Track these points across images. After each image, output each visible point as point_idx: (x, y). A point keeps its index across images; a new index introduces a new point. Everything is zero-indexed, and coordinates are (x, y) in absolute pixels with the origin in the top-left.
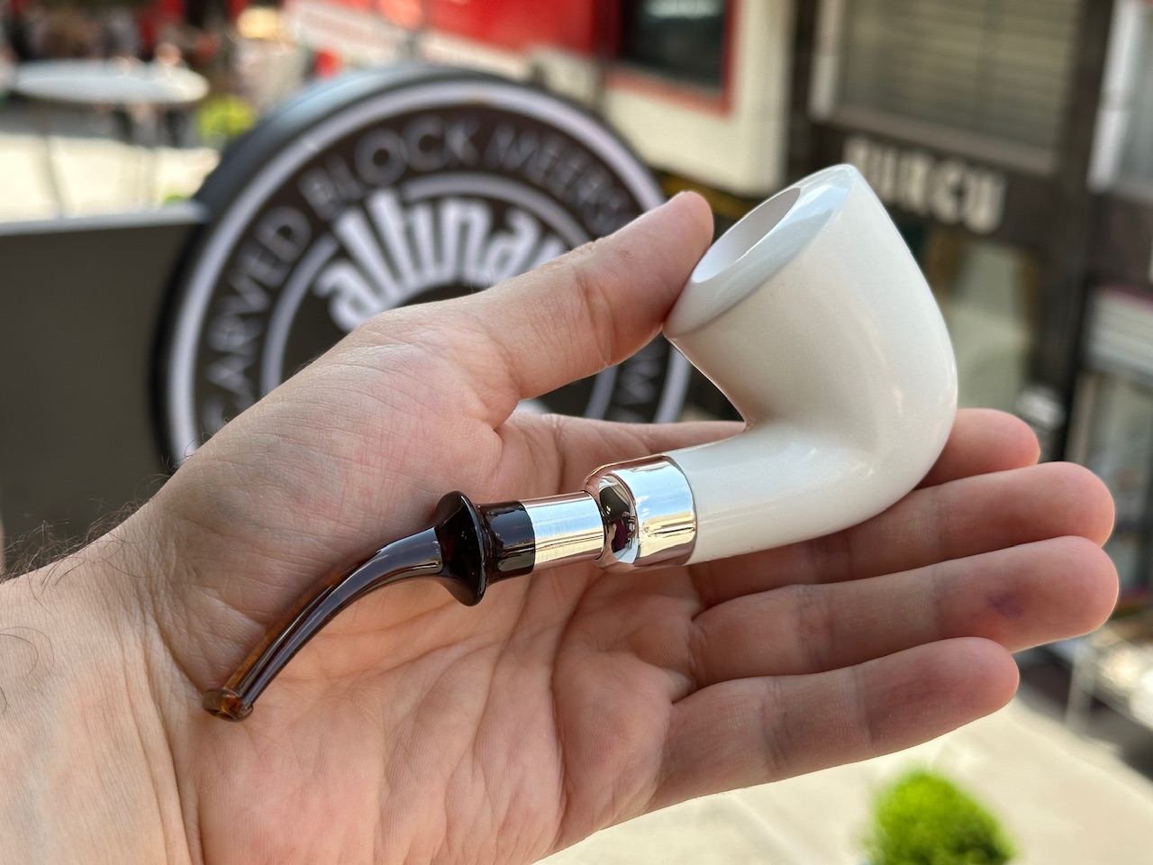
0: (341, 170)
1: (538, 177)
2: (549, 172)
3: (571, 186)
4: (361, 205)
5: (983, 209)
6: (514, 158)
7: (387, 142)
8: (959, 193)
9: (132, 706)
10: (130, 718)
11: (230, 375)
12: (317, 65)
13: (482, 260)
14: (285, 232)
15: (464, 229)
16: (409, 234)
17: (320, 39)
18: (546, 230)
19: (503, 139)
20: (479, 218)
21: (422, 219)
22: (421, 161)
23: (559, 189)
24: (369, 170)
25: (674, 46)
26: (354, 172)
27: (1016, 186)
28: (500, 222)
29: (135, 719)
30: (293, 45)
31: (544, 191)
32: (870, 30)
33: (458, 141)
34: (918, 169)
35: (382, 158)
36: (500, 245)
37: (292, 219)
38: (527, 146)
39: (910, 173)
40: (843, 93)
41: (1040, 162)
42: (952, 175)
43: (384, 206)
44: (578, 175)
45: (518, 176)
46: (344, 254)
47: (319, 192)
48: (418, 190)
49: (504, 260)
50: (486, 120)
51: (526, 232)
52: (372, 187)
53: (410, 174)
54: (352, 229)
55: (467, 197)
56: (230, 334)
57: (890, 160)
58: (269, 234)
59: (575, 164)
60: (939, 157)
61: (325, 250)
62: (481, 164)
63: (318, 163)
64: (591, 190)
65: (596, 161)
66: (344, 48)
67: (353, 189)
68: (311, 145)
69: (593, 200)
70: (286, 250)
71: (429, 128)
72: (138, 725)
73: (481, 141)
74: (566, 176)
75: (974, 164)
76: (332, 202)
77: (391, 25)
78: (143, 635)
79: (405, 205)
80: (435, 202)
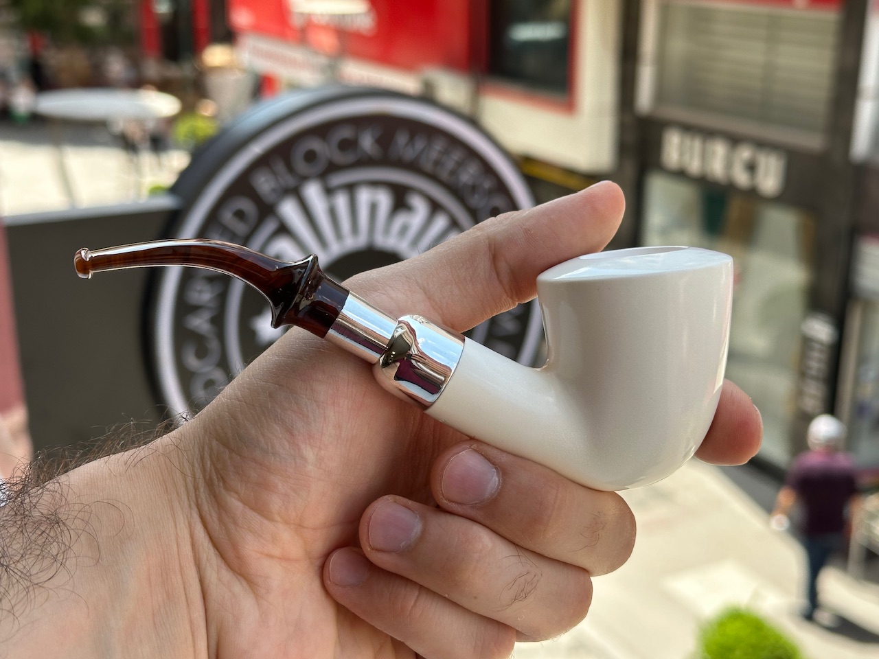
0: (280, 167)
1: (428, 167)
2: (437, 163)
3: (454, 173)
4: (296, 192)
5: (770, 178)
6: (409, 154)
7: (315, 145)
8: (751, 167)
9: (181, 568)
10: (179, 577)
11: (200, 323)
12: (262, 86)
13: (387, 231)
14: (240, 215)
15: (373, 208)
16: (333, 213)
17: (264, 66)
18: (435, 207)
19: (402, 139)
20: (384, 200)
21: (341, 201)
22: (340, 158)
23: (444, 175)
24: (301, 166)
25: (531, 63)
26: (290, 168)
27: (795, 161)
28: (400, 202)
29: (182, 578)
30: (244, 70)
31: (433, 177)
32: (679, 46)
33: (367, 142)
34: (719, 149)
35: (311, 156)
36: (401, 219)
37: (246, 205)
38: (420, 144)
39: (714, 153)
40: (660, 94)
41: (813, 142)
42: (745, 153)
43: (313, 192)
44: (460, 164)
45: (413, 167)
46: (284, 230)
47: (265, 184)
48: (338, 179)
49: (404, 230)
50: (388, 126)
51: (420, 207)
52: (304, 179)
53: (333, 168)
54: (289, 210)
55: (374, 184)
56: (200, 292)
57: (697, 144)
58: (227, 216)
59: (456, 156)
60: (734, 141)
61: (270, 227)
62: (386, 159)
63: (262, 162)
64: (469, 175)
65: (472, 154)
66: (282, 72)
67: (290, 181)
68: (256, 149)
69: (470, 183)
70: (241, 228)
71: (346, 133)
72: (184, 583)
73: (385, 141)
74: (450, 164)
75: (761, 145)
76: (274, 190)
77: (316, 53)
78: (189, 516)
79: (329, 192)
80: (351, 188)
